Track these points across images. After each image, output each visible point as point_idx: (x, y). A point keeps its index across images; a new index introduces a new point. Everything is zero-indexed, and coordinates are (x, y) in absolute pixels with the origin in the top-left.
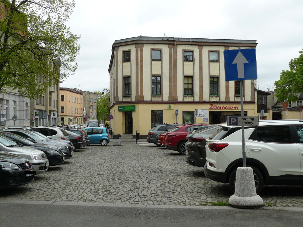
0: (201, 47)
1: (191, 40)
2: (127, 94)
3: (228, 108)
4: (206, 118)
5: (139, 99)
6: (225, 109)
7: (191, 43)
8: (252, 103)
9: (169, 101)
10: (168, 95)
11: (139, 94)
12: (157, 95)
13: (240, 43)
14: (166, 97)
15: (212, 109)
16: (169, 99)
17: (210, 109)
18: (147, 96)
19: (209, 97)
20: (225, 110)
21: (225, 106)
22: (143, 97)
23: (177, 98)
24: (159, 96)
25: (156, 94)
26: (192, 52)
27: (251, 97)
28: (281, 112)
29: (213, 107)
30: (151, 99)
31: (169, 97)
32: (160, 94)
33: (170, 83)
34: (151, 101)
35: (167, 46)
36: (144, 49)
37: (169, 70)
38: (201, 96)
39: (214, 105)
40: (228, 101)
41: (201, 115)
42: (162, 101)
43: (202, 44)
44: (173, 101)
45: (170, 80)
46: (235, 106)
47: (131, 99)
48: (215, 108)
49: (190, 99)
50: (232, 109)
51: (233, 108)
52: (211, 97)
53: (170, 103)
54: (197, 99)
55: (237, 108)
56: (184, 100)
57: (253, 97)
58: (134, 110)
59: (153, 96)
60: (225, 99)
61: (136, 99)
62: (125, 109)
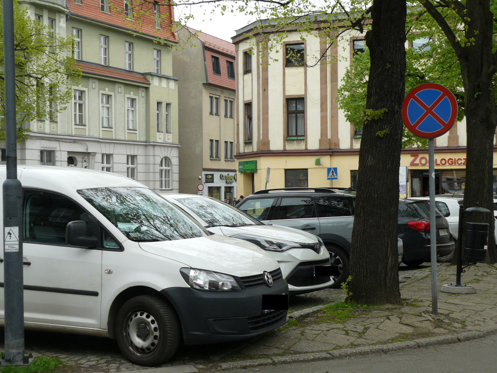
3: (454, 162)
4: (402, 186)
5: (261, 148)
6: (447, 164)
9: (320, 150)
10: (318, 137)
11: (261, 138)
12: (299, 138)
14: (313, 142)
15: (417, 165)
16: (320, 145)
17: (412, 164)
18: (277, 142)
20: (447, 167)
21: (447, 156)
22: (268, 143)
23: (339, 143)
24: (301, 140)
25: (297, 135)
29: (417, 161)
30: (284, 146)
31: (320, 141)
32: (301, 136)
33: (322, 111)
34: (285, 150)
35: (316, 33)
36: (269, 43)
37: (321, 84)
39: (420, 156)
40: (454, 145)
42: (306, 149)
44: (328, 151)
45: (322, 104)
47: (252, 148)
48: (423, 162)
50: (464, 164)
53: (324, 154)
58: (256, 171)
59: (287, 140)
60: (449, 141)
61: (257, 149)
62: (245, 169)
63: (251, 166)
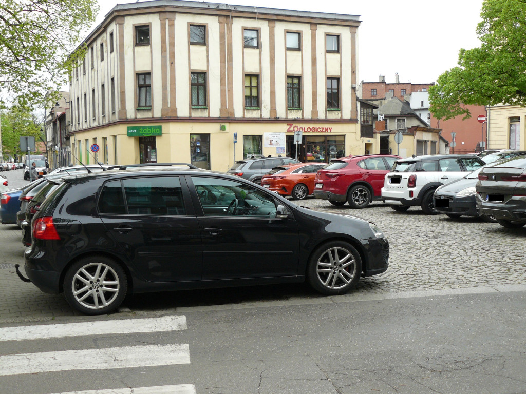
0: (272, 24)
1: (256, 11)
2: (143, 105)
3: (316, 130)
4: (281, 148)
5: (170, 115)
6: (311, 132)
7: (256, 16)
8: (353, 121)
9: (220, 117)
10: (219, 107)
11: (169, 105)
12: (200, 107)
13: (335, 20)
14: (215, 110)
15: (291, 132)
16: (220, 114)
17: (288, 131)
18: (183, 110)
19: (286, 111)
20: (311, 134)
21: (312, 126)
22: (175, 110)
23: (234, 113)
24: (204, 109)
25: (198, 105)
26: (257, 31)
27: (351, 112)
28: (388, 137)
29: (292, 129)
30: (190, 113)
31: (221, 110)
32: (205, 105)
33: (221, 85)
34: (190, 117)
35: (216, 18)
36: (176, 22)
37: (221, 62)
38: (273, 110)
39: (294, 125)
40: (315, 117)
41: (273, 142)
42: (209, 117)
43: (275, 18)
44: (227, 119)
45: (221, 80)
46: (326, 126)
47: (153, 114)
48: (296, 129)
49: (254, 114)
50: (322, 132)
51: (324, 130)
52: (288, 111)
53: (222, 121)
54: (266, 114)
55: (330, 130)
56: (246, 117)
57: (354, 111)
58: (160, 135)
59: (192, 108)
60: (312, 115)
61: (162, 115)
62: (141, 133)
63: (153, 131)
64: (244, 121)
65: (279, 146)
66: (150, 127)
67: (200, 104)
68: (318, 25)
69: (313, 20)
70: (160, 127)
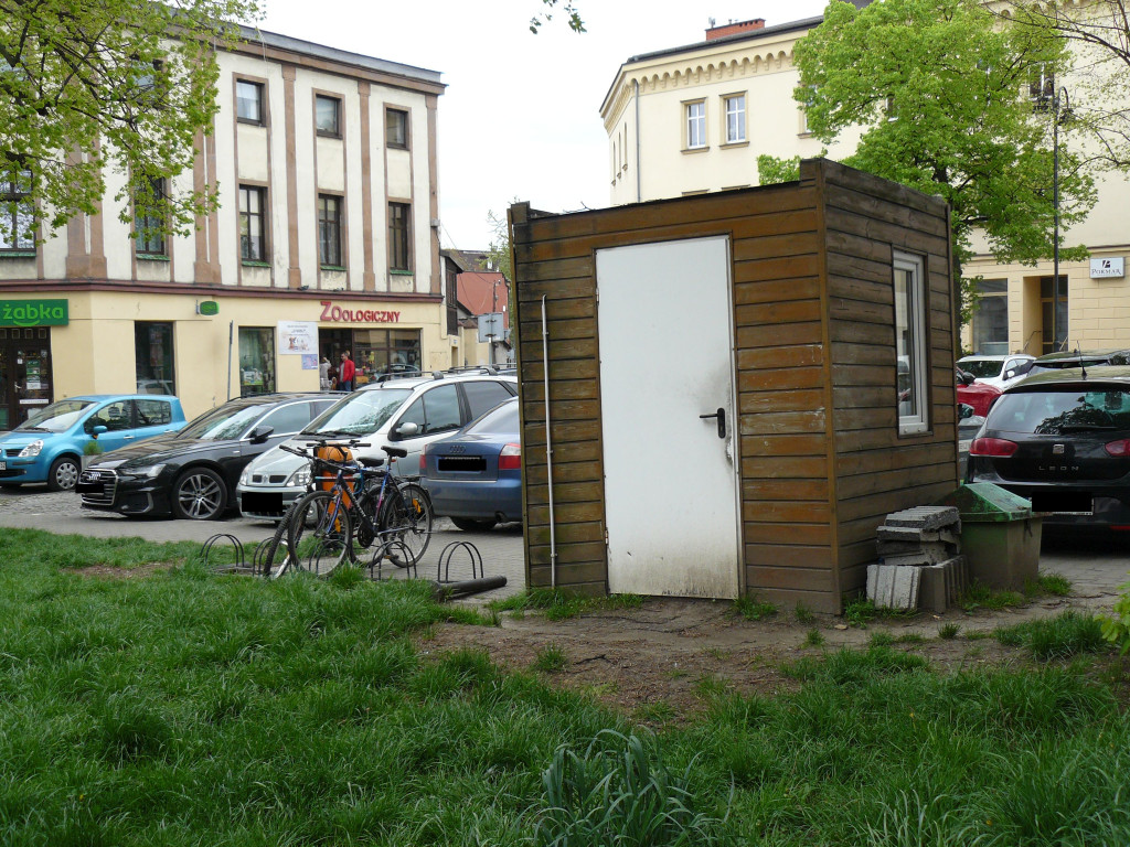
0: (289, 74)
1: (262, 39)
3: (372, 317)
4: (310, 356)
5: (92, 273)
6: (364, 320)
7: (265, 52)
8: (432, 298)
9: (194, 283)
10: (192, 257)
11: (88, 250)
12: (151, 257)
14: (183, 268)
15: (328, 320)
16: (195, 274)
17: (323, 319)
18: (119, 264)
19: (318, 274)
20: (363, 325)
21: (365, 307)
22: (102, 263)
23: (220, 273)
24: (163, 261)
26: (261, 87)
27: (431, 278)
29: (329, 314)
30: (134, 272)
31: (196, 266)
32: (163, 252)
34: (134, 280)
38: (294, 270)
39: (334, 304)
40: (370, 290)
41: (296, 344)
42: (172, 281)
43: (296, 60)
44: (208, 291)
46: (390, 308)
47: (41, 269)
48: (337, 314)
49: (257, 279)
50: (383, 321)
51: (386, 318)
52: (322, 274)
53: (198, 293)
54: (282, 282)
55: (397, 316)
56: (243, 284)
57: (435, 279)
58: (64, 322)
59: (138, 259)
60: (364, 283)
61: (69, 273)
62: (6, 317)
63: (44, 313)
64: (240, 293)
65: (306, 353)
66: (35, 304)
67: (151, 249)
68: (372, 86)
69: (366, 74)
70: (64, 304)
